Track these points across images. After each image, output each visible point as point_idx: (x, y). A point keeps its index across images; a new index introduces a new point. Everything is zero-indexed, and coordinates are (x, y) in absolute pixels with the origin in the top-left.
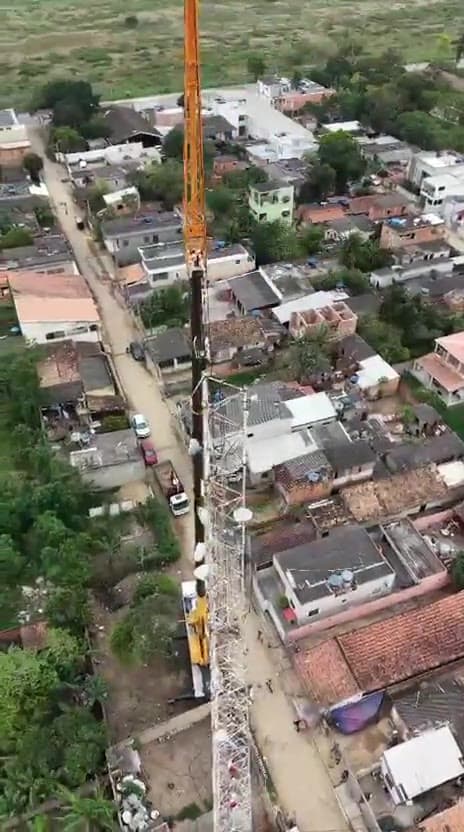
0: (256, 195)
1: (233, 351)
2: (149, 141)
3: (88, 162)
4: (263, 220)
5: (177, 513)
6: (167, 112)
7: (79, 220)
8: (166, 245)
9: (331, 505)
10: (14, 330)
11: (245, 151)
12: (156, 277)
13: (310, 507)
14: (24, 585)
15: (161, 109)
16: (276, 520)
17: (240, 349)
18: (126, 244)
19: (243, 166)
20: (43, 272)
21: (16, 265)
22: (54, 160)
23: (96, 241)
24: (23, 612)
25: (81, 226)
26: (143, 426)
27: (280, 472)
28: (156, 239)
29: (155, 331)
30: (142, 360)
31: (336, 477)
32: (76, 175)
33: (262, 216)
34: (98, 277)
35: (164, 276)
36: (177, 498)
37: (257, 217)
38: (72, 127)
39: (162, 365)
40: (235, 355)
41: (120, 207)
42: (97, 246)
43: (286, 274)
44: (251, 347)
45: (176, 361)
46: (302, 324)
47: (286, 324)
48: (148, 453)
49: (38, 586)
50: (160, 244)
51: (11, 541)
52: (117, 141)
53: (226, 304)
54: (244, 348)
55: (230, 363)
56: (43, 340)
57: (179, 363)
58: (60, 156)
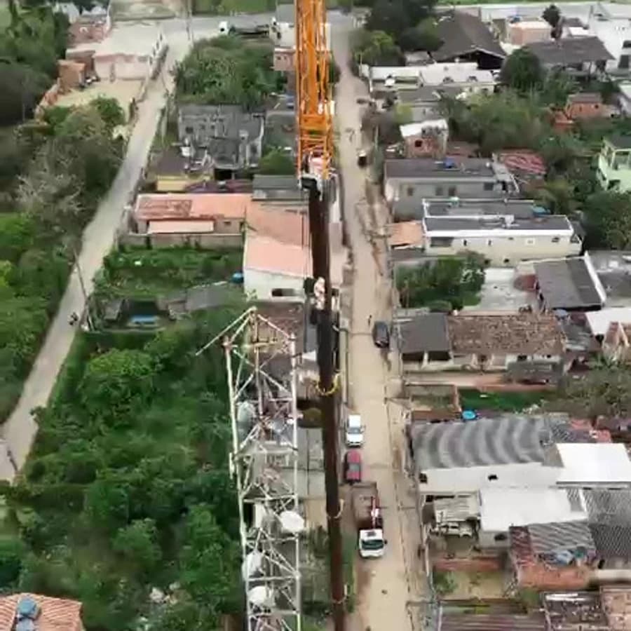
0: (610, 152)
1: (511, 359)
2: (486, 62)
3: (398, 82)
4: (614, 189)
5: (365, 553)
6: (522, 25)
7: (363, 154)
8: (460, 202)
9: (581, 604)
10: (237, 276)
11: (618, 91)
12: (436, 241)
13: (549, 598)
14: (155, 586)
15: (516, 20)
16: (497, 602)
17: (522, 358)
18: (410, 192)
19: (610, 111)
20: (295, 212)
21: (264, 196)
22: (355, 72)
23: (376, 183)
24: (143, 619)
25: (362, 162)
26: (358, 431)
27: (519, 538)
28: (452, 192)
29: (412, 312)
30: (384, 347)
31: (600, 567)
32: (378, 95)
33: (613, 183)
34: (363, 230)
35: (447, 241)
36: (370, 534)
37: (605, 184)
38: (388, 33)
39: (407, 358)
40: (512, 365)
41: (418, 144)
42: (376, 189)
43: (622, 268)
44: (538, 358)
45: (426, 357)
46: (622, 342)
47: (599, 338)
48: (353, 468)
49: (171, 593)
50: (456, 199)
51: (154, 528)
52: (445, 57)
53: (524, 294)
54: (529, 358)
55: (500, 375)
56: (265, 295)
57: (429, 360)
58: (365, 69)
